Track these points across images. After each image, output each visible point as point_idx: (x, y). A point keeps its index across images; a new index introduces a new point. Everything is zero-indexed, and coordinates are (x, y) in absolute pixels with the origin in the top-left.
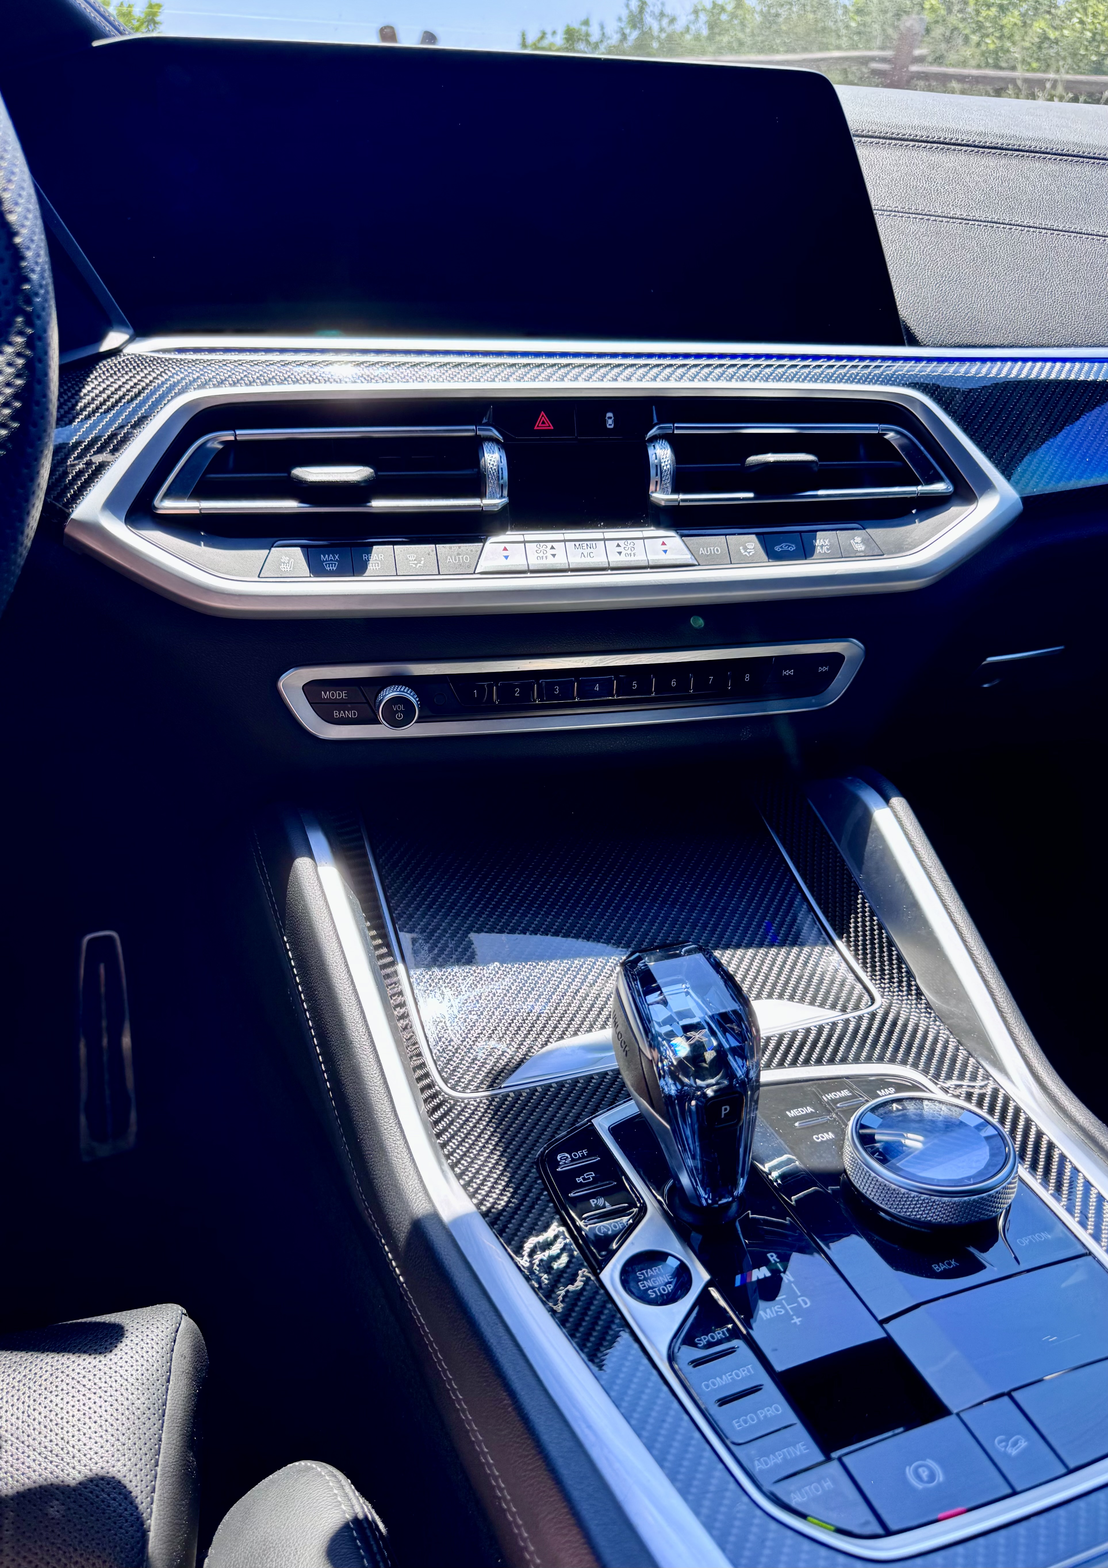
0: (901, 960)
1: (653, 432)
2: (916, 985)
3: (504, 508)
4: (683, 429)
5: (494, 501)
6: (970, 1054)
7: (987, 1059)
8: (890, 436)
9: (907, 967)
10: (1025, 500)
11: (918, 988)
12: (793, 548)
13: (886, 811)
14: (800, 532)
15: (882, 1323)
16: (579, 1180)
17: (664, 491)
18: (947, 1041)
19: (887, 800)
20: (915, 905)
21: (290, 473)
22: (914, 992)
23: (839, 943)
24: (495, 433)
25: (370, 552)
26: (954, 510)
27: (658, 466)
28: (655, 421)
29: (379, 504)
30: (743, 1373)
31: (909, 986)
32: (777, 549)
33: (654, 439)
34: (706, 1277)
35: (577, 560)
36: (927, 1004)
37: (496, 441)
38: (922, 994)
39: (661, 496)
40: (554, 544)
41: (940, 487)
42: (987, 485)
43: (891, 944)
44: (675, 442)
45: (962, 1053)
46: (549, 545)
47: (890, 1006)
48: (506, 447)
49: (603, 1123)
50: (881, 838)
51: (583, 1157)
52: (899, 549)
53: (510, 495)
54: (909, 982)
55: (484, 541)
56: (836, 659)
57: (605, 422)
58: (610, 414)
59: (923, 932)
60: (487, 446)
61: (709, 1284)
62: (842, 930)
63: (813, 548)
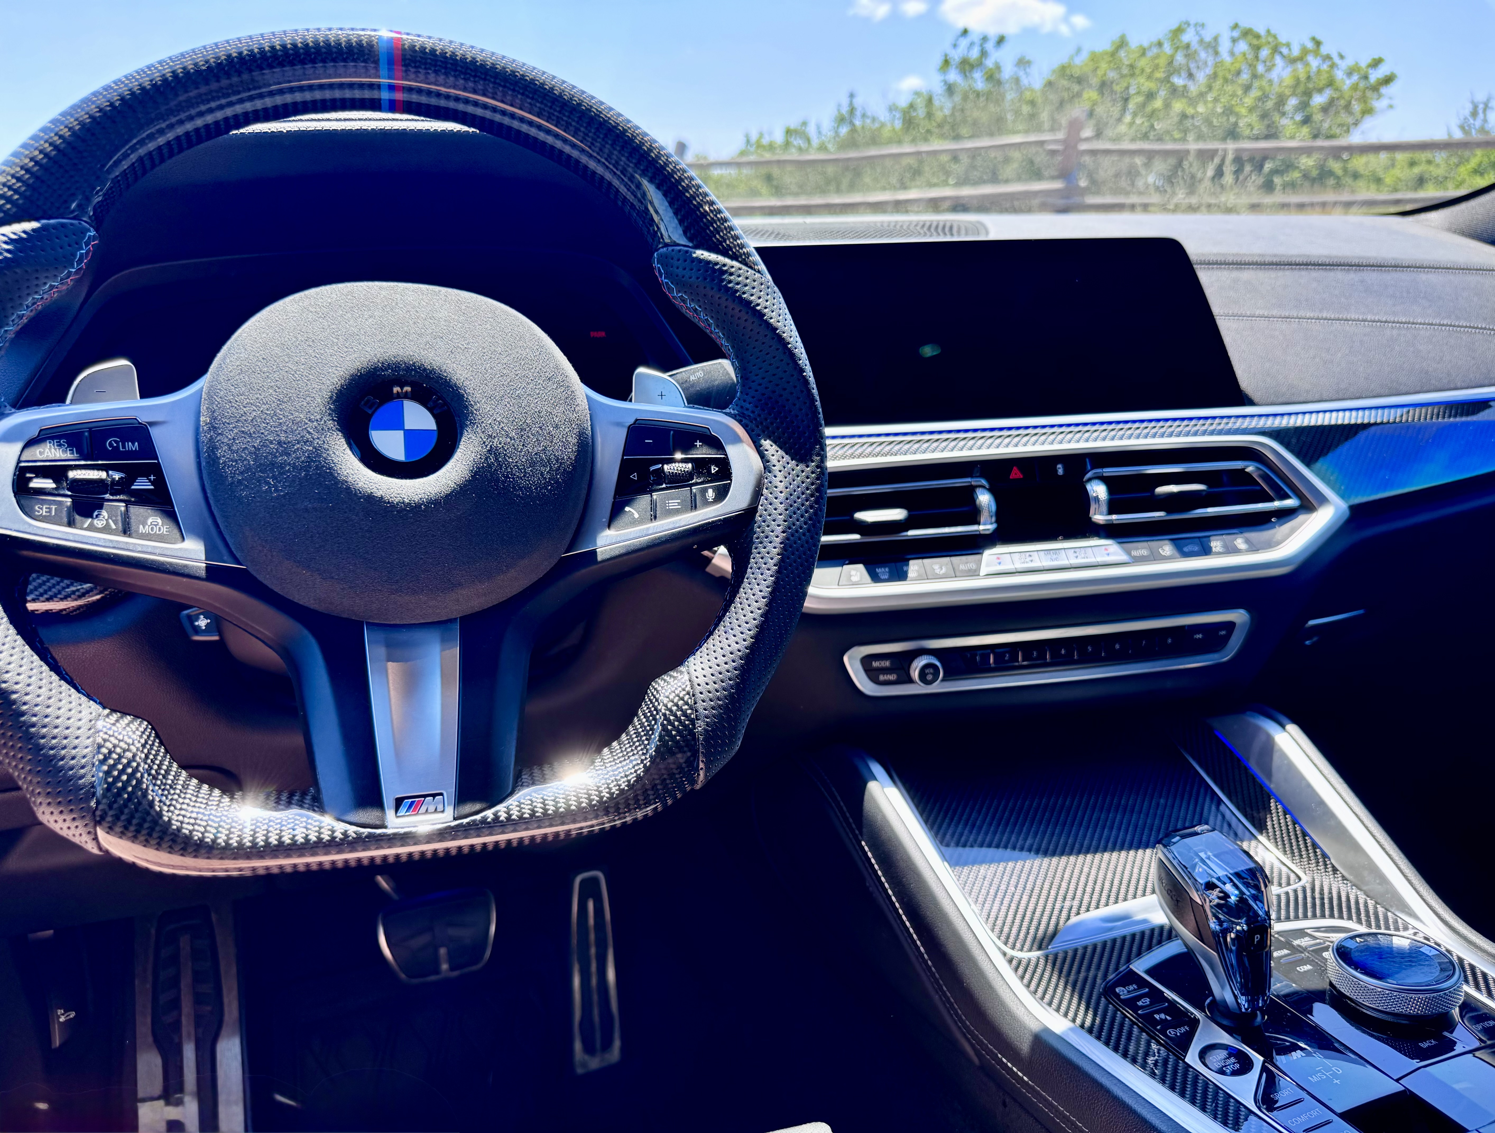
0: (1315, 846)
1: (1089, 475)
2: (1331, 864)
3: (995, 531)
4: (1109, 471)
5: (986, 526)
6: (1387, 910)
7: (1403, 911)
8: (1250, 469)
9: (1322, 850)
10: (1353, 508)
11: (1333, 866)
12: (1196, 549)
13: (1285, 734)
14: (1199, 538)
15: (1397, 1081)
16: (1140, 1003)
17: (1101, 514)
18: (1366, 903)
19: (1283, 726)
20: (1322, 803)
21: (852, 517)
22: (1330, 869)
23: (1260, 837)
24: (984, 482)
25: (908, 565)
26: (1301, 518)
27: (1097, 499)
28: (1089, 467)
29: (912, 533)
30: (1314, 1114)
31: (1325, 865)
32: (1186, 549)
33: (1090, 480)
34: (1262, 1059)
35: (1047, 563)
36: (1343, 876)
37: (983, 487)
38: (1337, 870)
39: (1099, 517)
40: (1031, 553)
41: (1291, 502)
42: (1323, 500)
43: (1305, 834)
44: (1106, 480)
45: (1380, 910)
46: (1028, 554)
47: (1314, 881)
48: (992, 490)
49: (1140, 966)
50: (1284, 756)
51: (1135, 989)
52: (1270, 545)
53: (997, 521)
54: (1325, 862)
55: (981, 554)
56: (1230, 626)
57: (1056, 471)
58: (1059, 466)
59: (1333, 823)
60: (979, 491)
61: (1264, 1062)
62: (1261, 827)
63: (1211, 548)
